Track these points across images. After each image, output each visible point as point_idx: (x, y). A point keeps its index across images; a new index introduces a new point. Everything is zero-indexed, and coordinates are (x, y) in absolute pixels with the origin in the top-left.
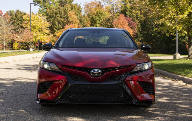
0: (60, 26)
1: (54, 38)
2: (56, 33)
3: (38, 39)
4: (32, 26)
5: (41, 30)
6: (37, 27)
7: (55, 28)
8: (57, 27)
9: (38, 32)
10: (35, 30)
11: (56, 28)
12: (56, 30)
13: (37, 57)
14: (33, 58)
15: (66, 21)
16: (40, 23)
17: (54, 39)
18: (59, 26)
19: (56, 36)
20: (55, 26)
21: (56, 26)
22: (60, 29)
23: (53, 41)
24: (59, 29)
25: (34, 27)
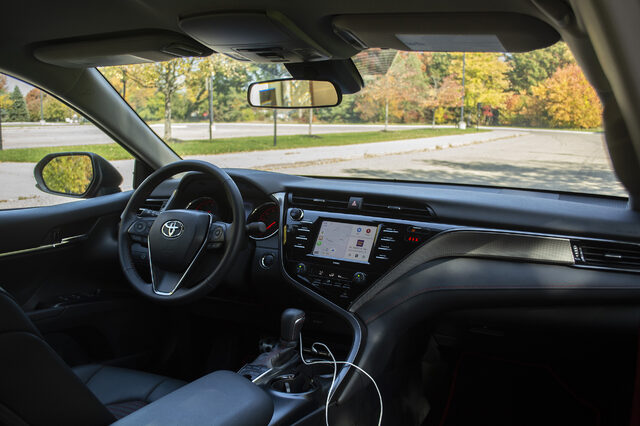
0: (543, 70)
1: (528, 99)
2: (533, 89)
3: (479, 100)
4: (466, 71)
5: (488, 81)
6: (478, 74)
7: (531, 75)
8: (537, 74)
9: (481, 85)
10: (474, 80)
11: (534, 77)
12: (534, 81)
13: (450, 146)
14: (437, 147)
15: (557, 60)
16: (485, 64)
17: (527, 102)
18: (540, 71)
19: (531, 94)
20: (531, 72)
21: (534, 71)
22: (543, 78)
23: (525, 105)
24: (540, 79)
25: (473, 74)
